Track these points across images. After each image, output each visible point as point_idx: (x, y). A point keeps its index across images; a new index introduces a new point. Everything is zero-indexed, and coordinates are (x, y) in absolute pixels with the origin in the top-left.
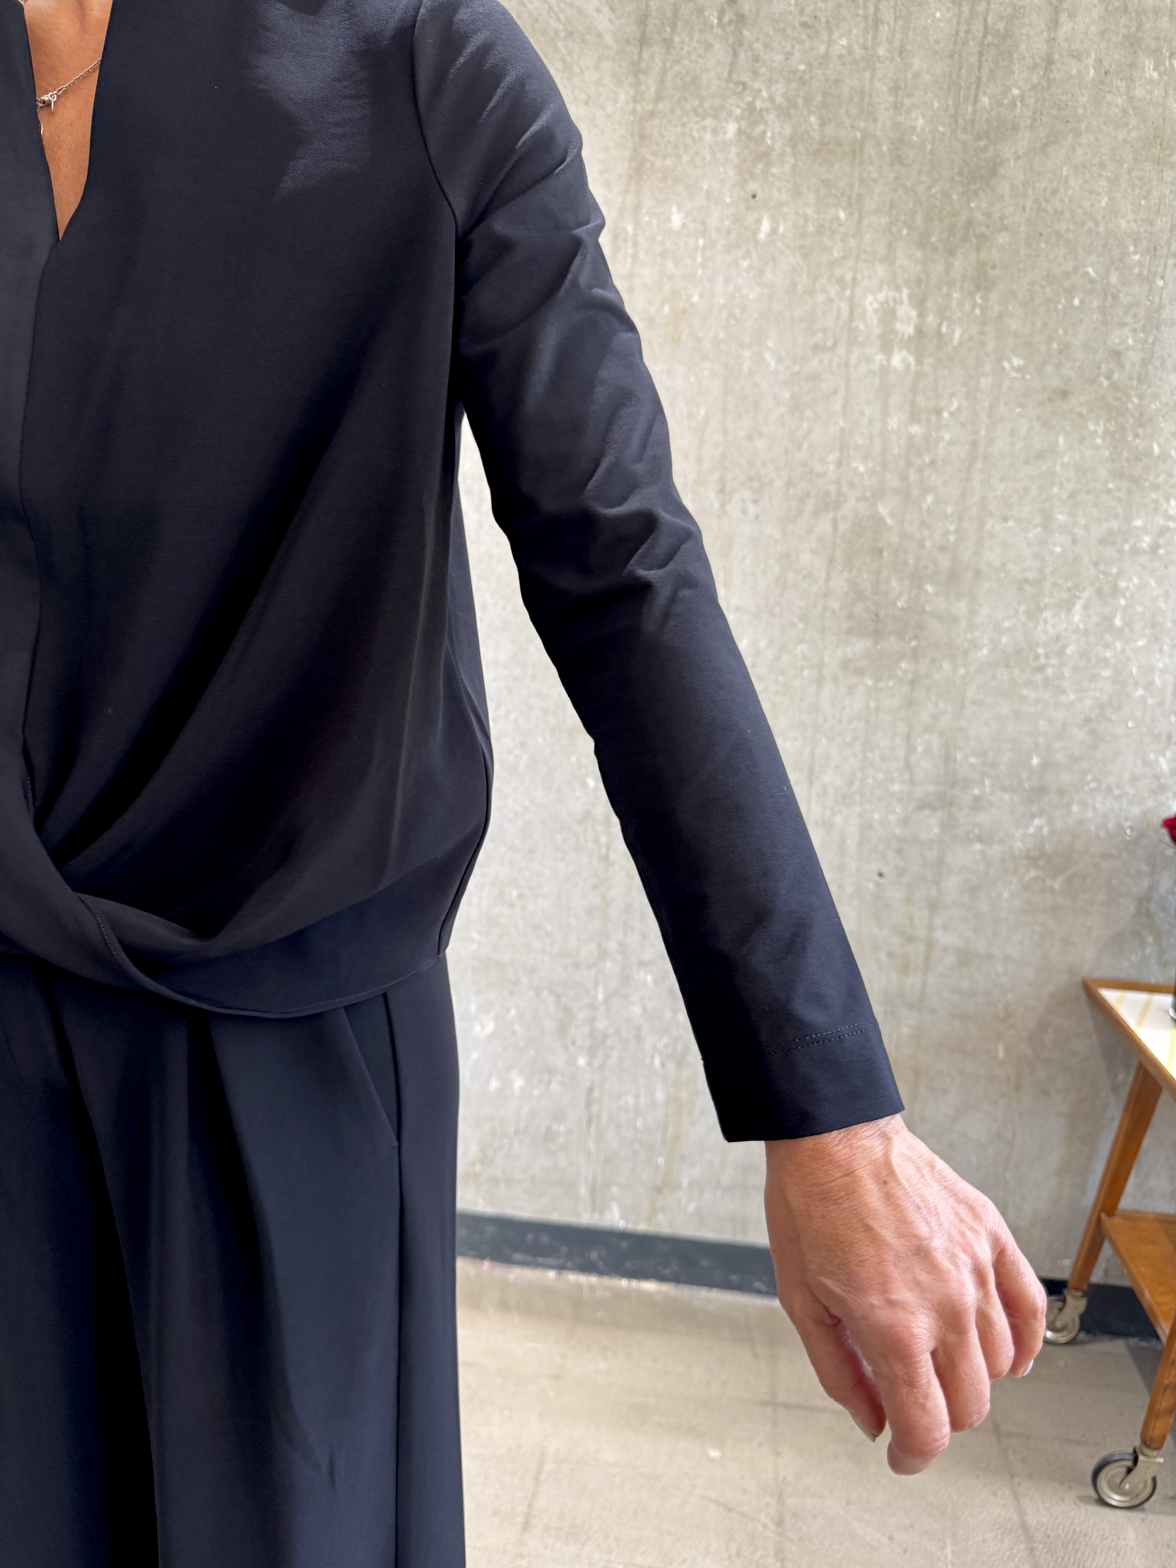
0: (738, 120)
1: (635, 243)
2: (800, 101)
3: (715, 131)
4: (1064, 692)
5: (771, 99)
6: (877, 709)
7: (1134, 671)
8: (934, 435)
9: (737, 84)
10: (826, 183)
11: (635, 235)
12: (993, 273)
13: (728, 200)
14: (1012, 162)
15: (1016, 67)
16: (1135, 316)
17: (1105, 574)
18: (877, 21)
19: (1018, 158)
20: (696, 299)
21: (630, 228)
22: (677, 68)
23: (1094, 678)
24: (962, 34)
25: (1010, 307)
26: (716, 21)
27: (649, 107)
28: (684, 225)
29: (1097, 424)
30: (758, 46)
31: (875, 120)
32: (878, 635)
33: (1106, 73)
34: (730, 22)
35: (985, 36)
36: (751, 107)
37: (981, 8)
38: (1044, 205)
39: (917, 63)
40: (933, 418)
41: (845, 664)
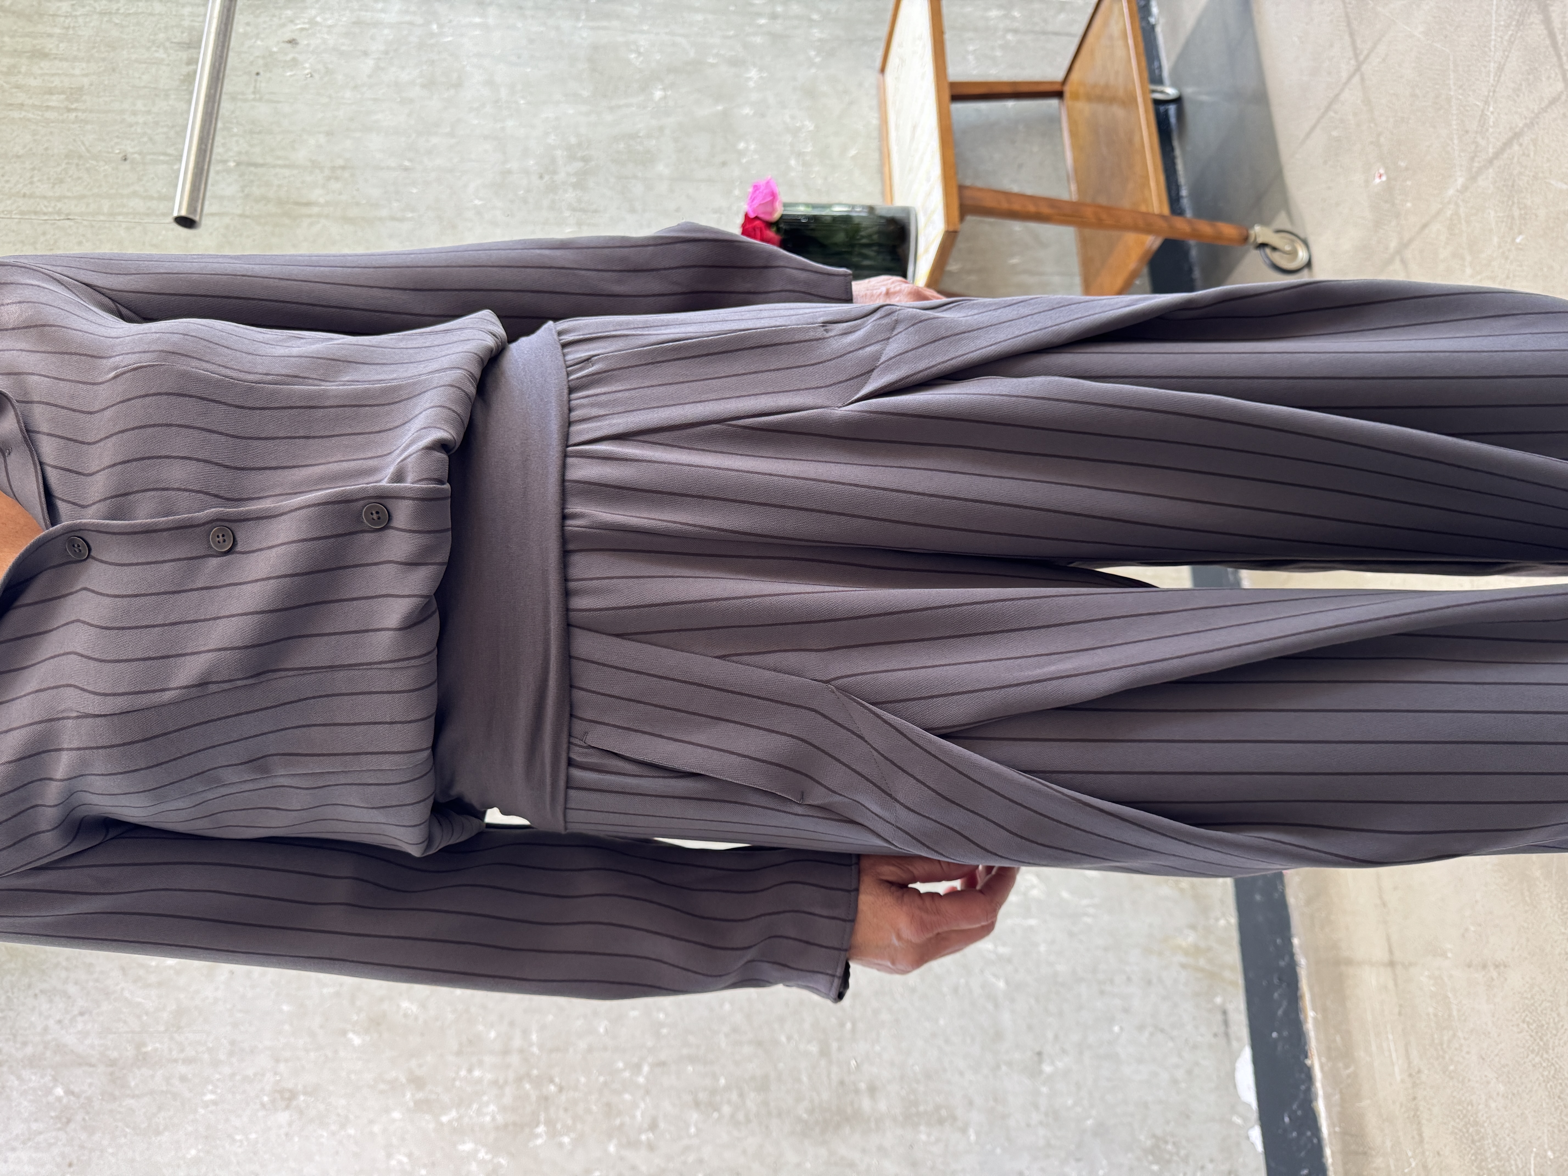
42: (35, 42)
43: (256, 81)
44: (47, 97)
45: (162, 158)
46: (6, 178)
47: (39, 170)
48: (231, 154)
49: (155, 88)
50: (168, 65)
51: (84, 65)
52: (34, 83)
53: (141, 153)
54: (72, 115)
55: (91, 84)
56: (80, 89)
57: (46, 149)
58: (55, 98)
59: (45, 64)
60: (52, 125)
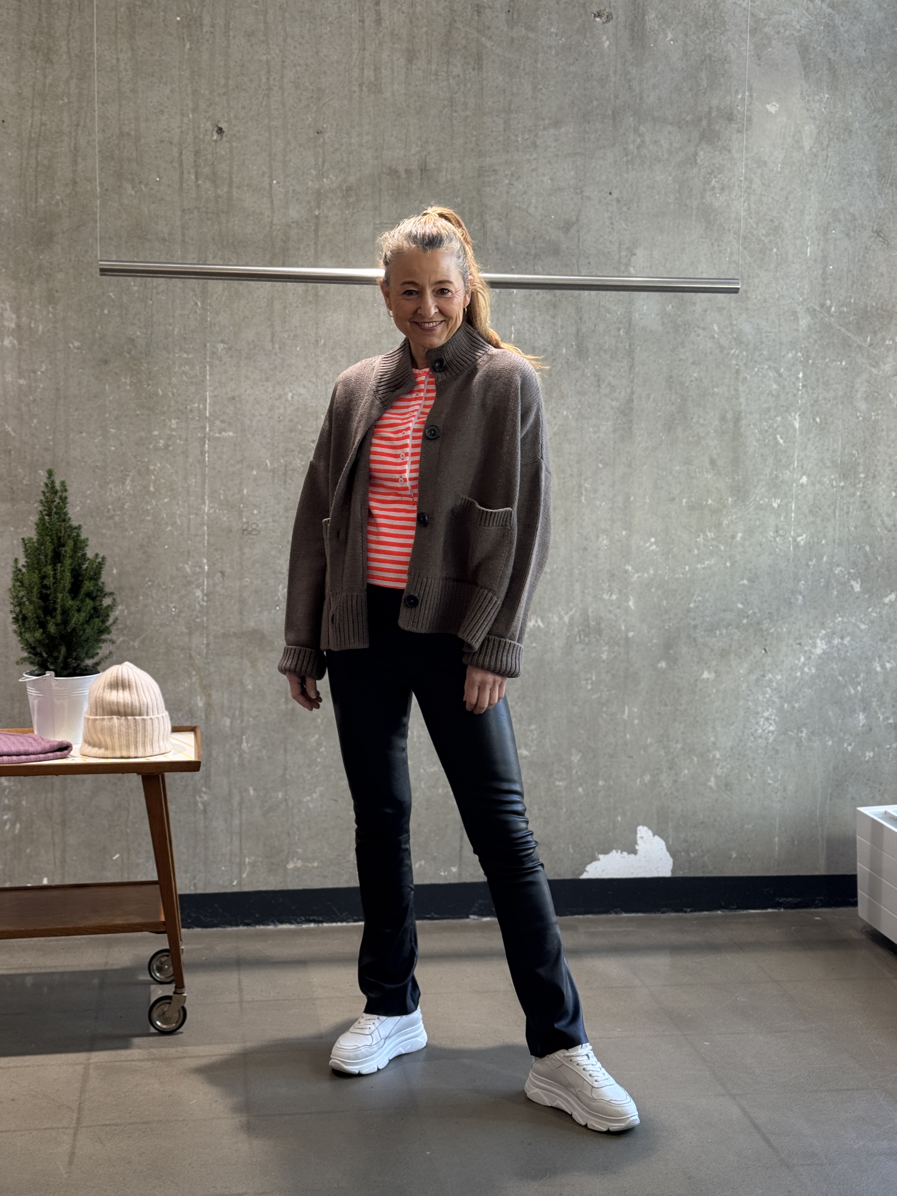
4: (126, 530)
7: (165, 516)
8: (33, 384)
12: (58, 295)
14: (61, 234)
15: (56, 184)
16: (139, 320)
17: (142, 462)
19: (63, 232)
23: (142, 521)
24: (24, 165)
25: (69, 314)
29: (126, 378)
33: (107, 190)
35: (37, 166)
37: (33, 152)
38: (81, 259)
40: (32, 375)
42: (423, 51)
44: (372, 67)
45: (320, 159)
46: (298, 46)
47: (306, 70)
48: (326, 211)
49: (383, 148)
50: (405, 156)
51: (402, 92)
52: (385, 56)
53: (324, 143)
54: (356, 88)
55: (384, 99)
56: (380, 92)
57: (325, 73)
58: (372, 73)
59: (402, 61)
60: (347, 74)
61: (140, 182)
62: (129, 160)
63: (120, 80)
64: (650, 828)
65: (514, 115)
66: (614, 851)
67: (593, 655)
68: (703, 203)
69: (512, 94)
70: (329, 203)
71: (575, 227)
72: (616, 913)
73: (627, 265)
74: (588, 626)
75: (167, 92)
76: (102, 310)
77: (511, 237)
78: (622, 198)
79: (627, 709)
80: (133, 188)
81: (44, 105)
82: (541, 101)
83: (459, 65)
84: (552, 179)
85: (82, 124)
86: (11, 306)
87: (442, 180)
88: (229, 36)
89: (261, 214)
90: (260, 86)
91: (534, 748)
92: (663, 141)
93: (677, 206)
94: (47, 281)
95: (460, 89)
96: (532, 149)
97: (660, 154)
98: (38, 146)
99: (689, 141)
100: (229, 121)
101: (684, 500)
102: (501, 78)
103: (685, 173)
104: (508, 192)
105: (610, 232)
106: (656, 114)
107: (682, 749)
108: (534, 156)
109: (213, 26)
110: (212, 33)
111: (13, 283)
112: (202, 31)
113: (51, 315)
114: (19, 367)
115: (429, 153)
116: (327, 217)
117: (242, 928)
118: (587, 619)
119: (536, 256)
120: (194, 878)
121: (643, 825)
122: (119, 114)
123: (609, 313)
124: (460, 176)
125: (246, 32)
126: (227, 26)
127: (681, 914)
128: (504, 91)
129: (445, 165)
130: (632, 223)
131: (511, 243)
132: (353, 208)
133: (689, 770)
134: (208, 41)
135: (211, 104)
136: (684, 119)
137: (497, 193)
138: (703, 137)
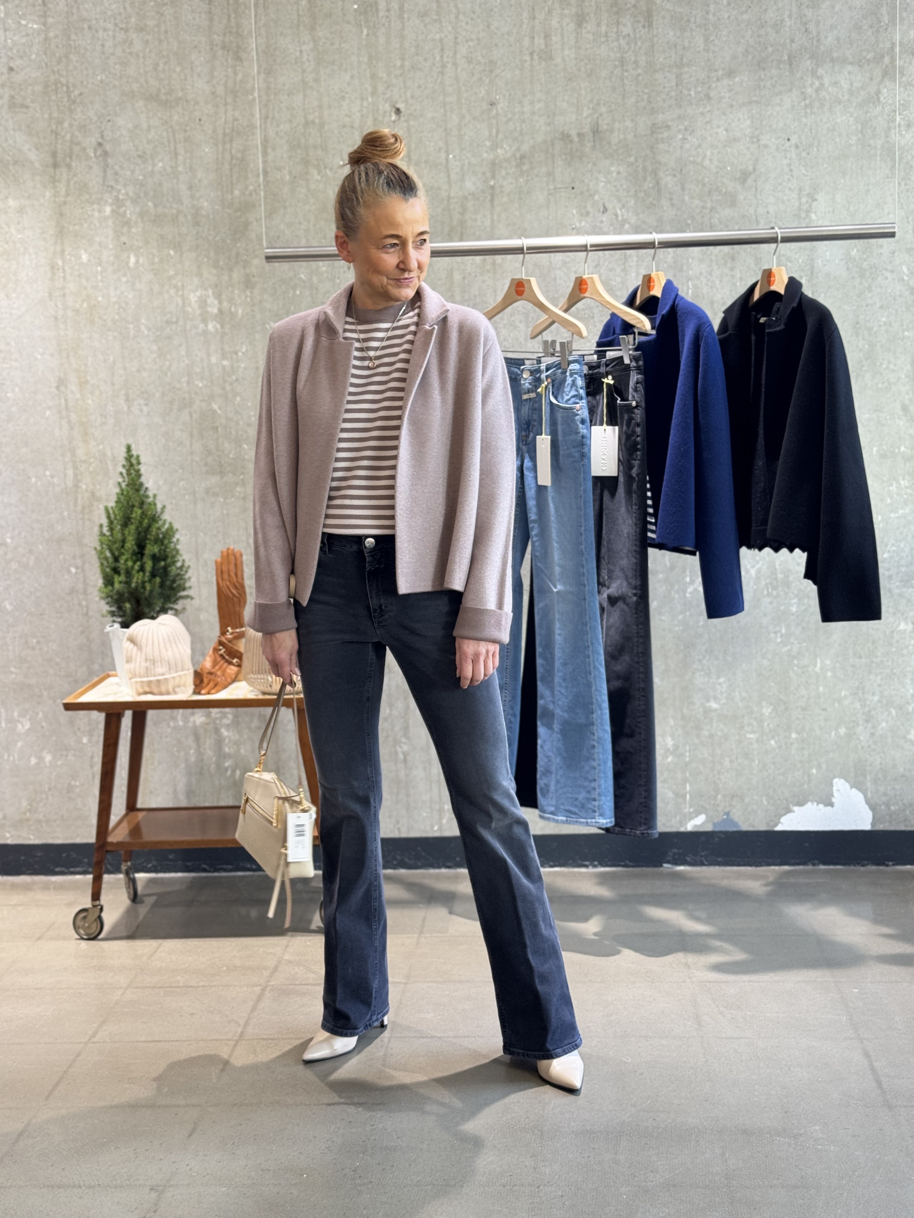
0: (111, 205)
1: (64, 271)
2: (142, 195)
3: (99, 211)
5: (127, 194)
6: (228, 515)
8: (236, 365)
9: (108, 186)
10: (162, 236)
11: (63, 266)
13: (111, 246)
14: (255, 223)
15: (250, 175)
18: (176, 154)
20: (100, 299)
21: (60, 263)
22: (75, 179)
24: (220, 159)
25: (265, 297)
26: (92, 155)
27: (63, 199)
28: (89, 260)
30: (117, 167)
31: (182, 204)
32: (222, 473)
33: (295, 177)
34: (100, 155)
35: (232, 159)
36: (117, 199)
37: (228, 146)
39: (200, 175)
40: (234, 356)
41: (207, 491)
42: (592, 15)
43: (566, 188)
44: (543, 35)
45: (494, 131)
46: (470, 21)
47: (478, 44)
48: (500, 181)
49: (554, 114)
50: (577, 120)
51: (573, 56)
52: (554, 23)
53: (497, 114)
54: (527, 58)
55: (555, 65)
56: (551, 58)
57: (496, 45)
58: (542, 41)
59: (572, 26)
60: (518, 44)
61: (325, 167)
62: (315, 147)
63: (304, 71)
64: (847, 781)
65: (686, 69)
66: (810, 803)
67: (782, 608)
68: (888, 142)
69: (684, 48)
70: (503, 172)
71: (753, 177)
72: (814, 865)
73: (808, 212)
74: (776, 579)
75: (347, 78)
76: (295, 291)
77: (686, 192)
78: (801, 143)
79: (819, 661)
80: (319, 173)
81: (235, 101)
82: (714, 52)
83: (629, 25)
84: (727, 130)
85: (270, 116)
86: (213, 293)
87: (614, 140)
88: (403, 18)
89: (439, 188)
90: (434, 64)
91: (723, 701)
92: (843, 82)
93: (860, 147)
94: (244, 267)
95: (630, 48)
96: (705, 102)
97: (840, 95)
98: (231, 140)
99: (871, 79)
100: (406, 102)
101: (875, 449)
102: (671, 33)
103: (867, 112)
104: (681, 147)
105: (789, 179)
106: (835, 55)
107: (880, 701)
108: (708, 108)
109: (388, 10)
110: (387, 17)
111: (214, 271)
112: (378, 17)
113: (249, 299)
114: (222, 349)
115: (601, 115)
116: (502, 187)
117: (444, 871)
118: (774, 572)
119: (712, 209)
120: (398, 822)
121: (841, 777)
122: (304, 104)
123: (790, 262)
124: (632, 134)
125: (419, 13)
126: (401, 8)
127: (882, 868)
128: (675, 46)
129: (617, 125)
130: (812, 167)
131: (687, 198)
132: (528, 176)
133: (887, 722)
134: (384, 25)
135: (388, 87)
136: (864, 58)
137: (671, 149)
138: (885, 74)
